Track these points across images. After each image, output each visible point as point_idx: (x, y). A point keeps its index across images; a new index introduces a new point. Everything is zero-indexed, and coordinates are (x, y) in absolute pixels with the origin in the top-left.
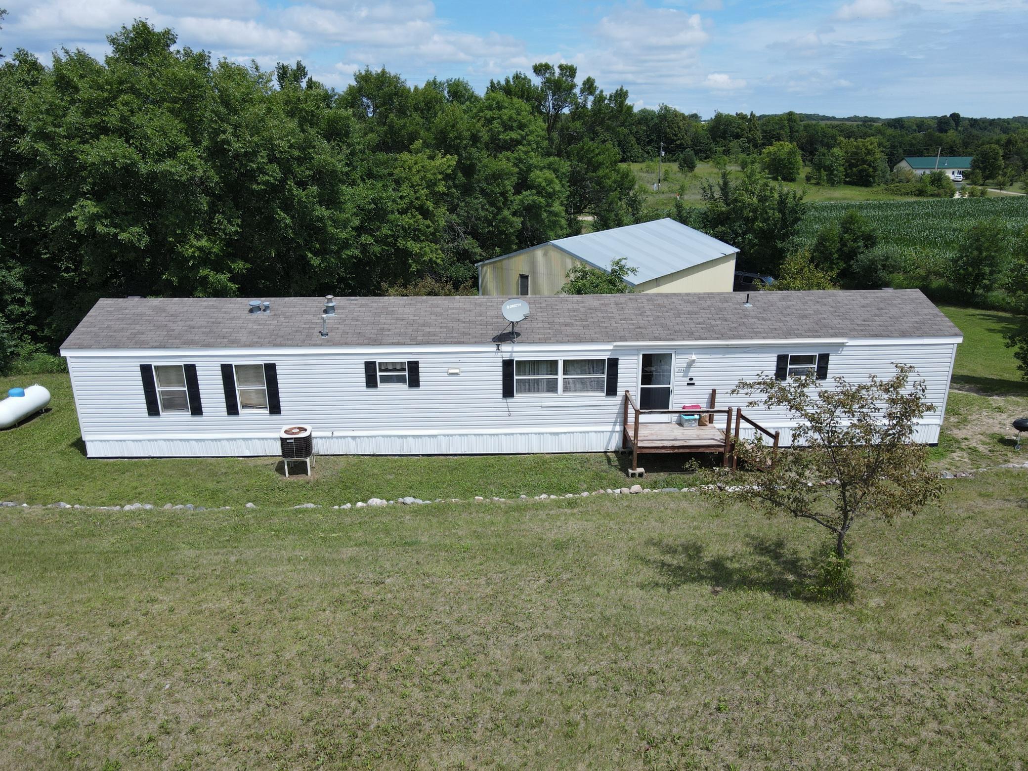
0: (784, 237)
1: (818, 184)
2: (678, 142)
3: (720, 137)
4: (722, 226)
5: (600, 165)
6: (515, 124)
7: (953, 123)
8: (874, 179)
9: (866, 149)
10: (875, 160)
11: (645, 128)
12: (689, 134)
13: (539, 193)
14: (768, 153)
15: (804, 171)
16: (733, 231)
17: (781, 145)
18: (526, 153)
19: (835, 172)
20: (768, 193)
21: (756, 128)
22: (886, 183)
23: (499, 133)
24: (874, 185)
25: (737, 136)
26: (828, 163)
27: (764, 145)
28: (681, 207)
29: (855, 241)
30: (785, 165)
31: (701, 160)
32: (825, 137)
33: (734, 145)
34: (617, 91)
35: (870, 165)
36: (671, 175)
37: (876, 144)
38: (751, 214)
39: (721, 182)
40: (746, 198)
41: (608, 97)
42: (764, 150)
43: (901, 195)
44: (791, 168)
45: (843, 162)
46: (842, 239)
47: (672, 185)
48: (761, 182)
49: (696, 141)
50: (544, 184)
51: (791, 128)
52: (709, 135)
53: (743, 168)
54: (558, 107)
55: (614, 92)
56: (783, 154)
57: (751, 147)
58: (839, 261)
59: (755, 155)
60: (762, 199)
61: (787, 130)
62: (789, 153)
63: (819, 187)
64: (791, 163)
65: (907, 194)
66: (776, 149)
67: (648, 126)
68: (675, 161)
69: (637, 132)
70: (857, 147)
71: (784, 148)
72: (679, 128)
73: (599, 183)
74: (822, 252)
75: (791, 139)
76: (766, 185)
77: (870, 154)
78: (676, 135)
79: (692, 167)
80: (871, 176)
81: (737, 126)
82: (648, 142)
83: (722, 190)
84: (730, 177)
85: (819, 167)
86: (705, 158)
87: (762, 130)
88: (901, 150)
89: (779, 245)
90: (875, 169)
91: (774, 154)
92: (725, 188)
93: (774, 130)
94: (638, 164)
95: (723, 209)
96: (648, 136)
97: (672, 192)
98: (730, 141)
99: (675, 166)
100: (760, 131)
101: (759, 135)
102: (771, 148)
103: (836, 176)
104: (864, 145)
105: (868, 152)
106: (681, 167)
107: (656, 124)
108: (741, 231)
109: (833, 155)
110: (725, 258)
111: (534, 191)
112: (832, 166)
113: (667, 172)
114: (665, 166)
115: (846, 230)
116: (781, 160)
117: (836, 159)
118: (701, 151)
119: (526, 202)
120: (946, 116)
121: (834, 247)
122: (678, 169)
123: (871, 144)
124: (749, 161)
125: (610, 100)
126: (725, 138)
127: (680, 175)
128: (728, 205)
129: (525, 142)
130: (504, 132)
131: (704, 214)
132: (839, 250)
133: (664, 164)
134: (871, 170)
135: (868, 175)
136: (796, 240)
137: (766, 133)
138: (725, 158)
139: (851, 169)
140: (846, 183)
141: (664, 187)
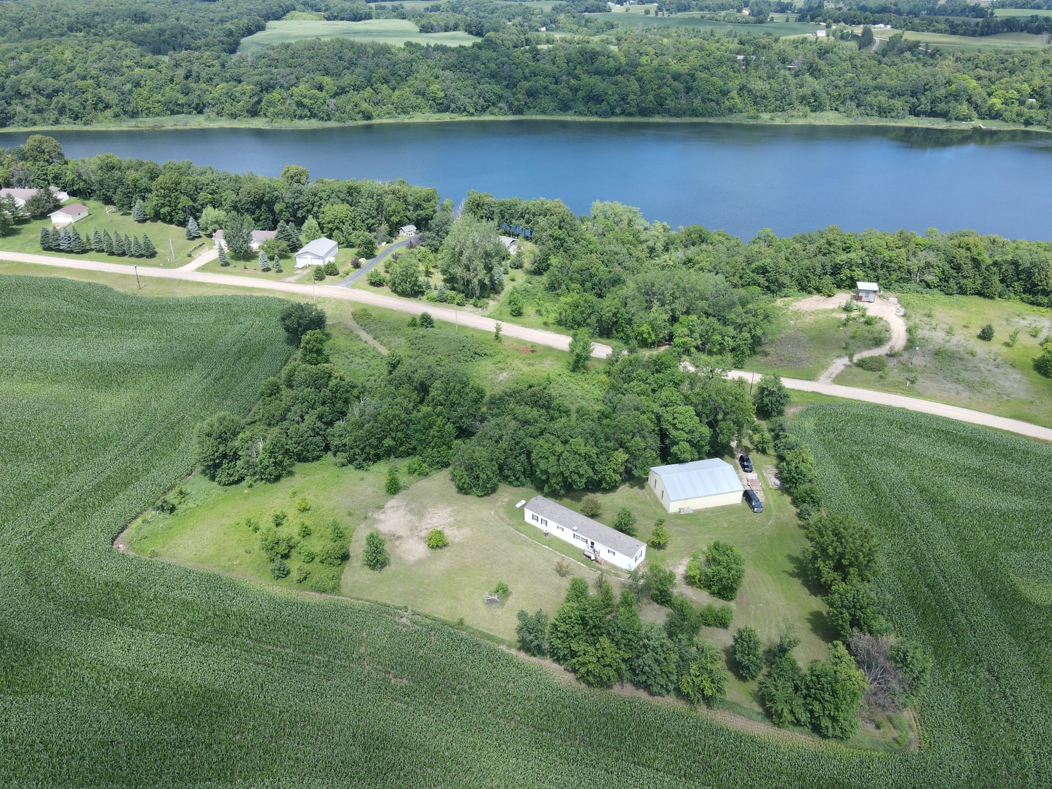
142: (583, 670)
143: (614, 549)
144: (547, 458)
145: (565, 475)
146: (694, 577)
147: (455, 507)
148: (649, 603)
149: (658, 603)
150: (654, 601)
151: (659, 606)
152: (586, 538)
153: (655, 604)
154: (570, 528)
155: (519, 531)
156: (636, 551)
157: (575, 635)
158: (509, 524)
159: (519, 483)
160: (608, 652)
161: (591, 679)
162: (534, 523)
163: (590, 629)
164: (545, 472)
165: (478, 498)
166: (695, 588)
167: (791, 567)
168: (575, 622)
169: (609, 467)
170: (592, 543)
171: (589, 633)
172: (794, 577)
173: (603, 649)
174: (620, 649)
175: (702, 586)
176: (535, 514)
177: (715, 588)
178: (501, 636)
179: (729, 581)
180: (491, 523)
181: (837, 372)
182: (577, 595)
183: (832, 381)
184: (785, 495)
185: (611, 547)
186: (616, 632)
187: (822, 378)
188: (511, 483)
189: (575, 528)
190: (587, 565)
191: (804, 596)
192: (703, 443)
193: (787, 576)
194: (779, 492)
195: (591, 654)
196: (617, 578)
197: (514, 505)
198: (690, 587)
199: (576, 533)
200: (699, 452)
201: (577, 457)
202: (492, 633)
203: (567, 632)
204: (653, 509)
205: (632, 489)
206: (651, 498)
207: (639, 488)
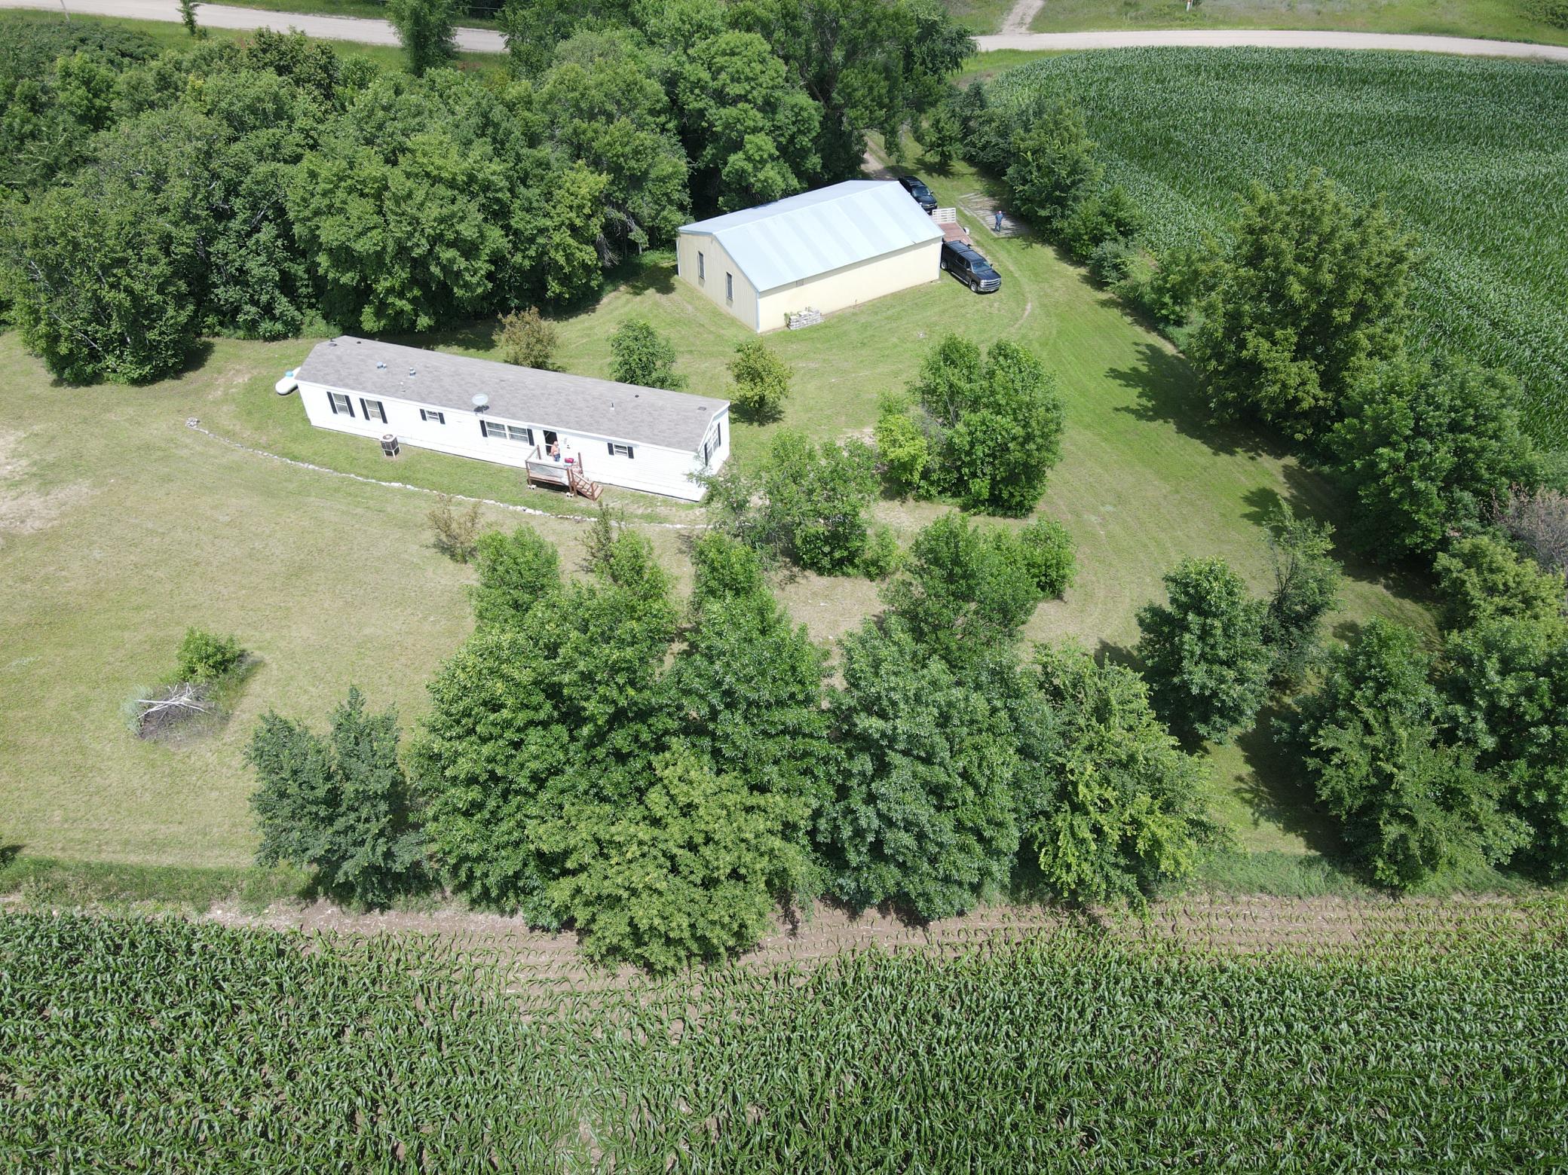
142: (612, 926)
143: (626, 435)
144: (341, 211)
145: (417, 253)
146: (907, 466)
147: (37, 428)
148: (792, 579)
149: (821, 571)
150: (804, 567)
151: (825, 580)
152: (525, 425)
153: (811, 574)
154: (462, 404)
155: (294, 458)
156: (703, 425)
157: (535, 777)
158: (256, 446)
159: (279, 326)
160: (709, 819)
161: (655, 951)
162: (341, 423)
163: (600, 736)
164: (344, 257)
165: (136, 389)
166: (911, 503)
167: (1131, 396)
168: (522, 718)
169: (557, 220)
170: (550, 437)
171: (600, 752)
172: (1151, 419)
173: (688, 810)
174: (762, 789)
175: (933, 491)
176: (334, 390)
177: (980, 486)
178: (213, 861)
179: (1032, 446)
180: (185, 453)
181: (1033, 12)
182: (516, 605)
183: (1029, 29)
184: (1037, 246)
185: (614, 433)
186: (725, 715)
187: (1006, 27)
188: (251, 330)
189: (480, 400)
190: (548, 509)
191: (1202, 461)
192: (805, 141)
193: (1132, 417)
194: (1018, 242)
195: (633, 850)
196: (656, 528)
197: (270, 388)
198: (897, 503)
199: (487, 418)
200: (799, 174)
201: (441, 190)
202: (168, 860)
203: (493, 776)
204: (711, 332)
205: (639, 298)
206: (696, 309)
207: (659, 291)
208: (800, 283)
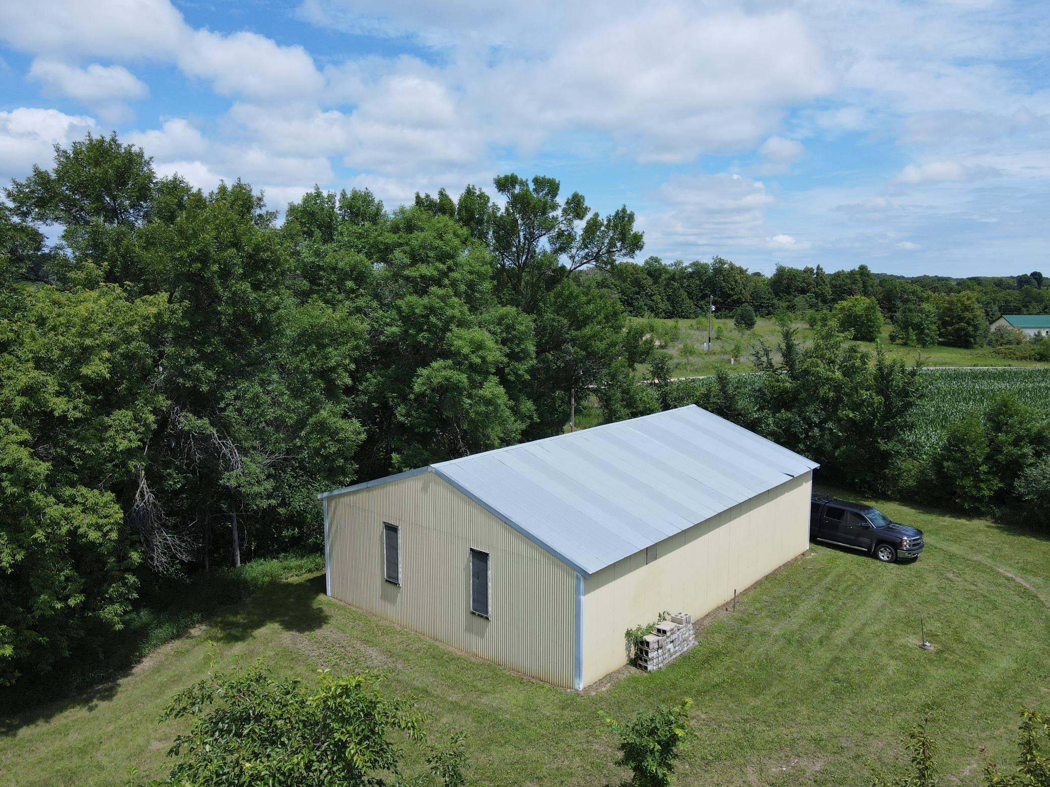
0: (889, 433)
1: (905, 344)
2: (735, 297)
3: (783, 291)
4: (787, 410)
5: (587, 320)
6: (432, 254)
7: (1034, 282)
8: (975, 340)
9: (963, 304)
10: (975, 317)
11: (698, 282)
12: (747, 288)
13: (458, 365)
14: (840, 309)
15: (886, 330)
16: (804, 419)
17: (856, 299)
18: (443, 298)
19: (927, 331)
20: (858, 363)
21: (824, 282)
22: (990, 343)
23: (404, 267)
24: (975, 346)
25: (803, 291)
26: (916, 320)
27: (834, 301)
28: (726, 379)
29: (1016, 443)
30: (862, 323)
31: (762, 316)
32: (905, 292)
33: (799, 300)
34: (617, 213)
35: (969, 324)
36: (725, 334)
37: (974, 299)
38: (831, 394)
39: (783, 346)
40: (822, 369)
41: (605, 223)
42: (836, 305)
43: (1017, 359)
44: (870, 326)
45: (935, 319)
46: (992, 441)
47: (726, 344)
48: (846, 345)
49: (755, 295)
50: (466, 350)
51: (864, 283)
52: (770, 290)
53: (812, 326)
54: (531, 238)
55: (613, 214)
56: (859, 310)
57: (820, 304)
58: (991, 477)
59: (825, 311)
60: (849, 372)
61: (861, 285)
62: (867, 309)
63: (909, 348)
64: (870, 320)
65: (1024, 358)
66: (851, 304)
67: (701, 280)
68: (732, 317)
69: (688, 286)
70: (951, 303)
71: (860, 303)
72: (736, 281)
73: (585, 347)
74: (959, 461)
75: (866, 293)
76: (853, 350)
77: (968, 311)
78: (733, 290)
79: (750, 324)
80: (971, 336)
81: (802, 280)
82: (701, 297)
83: (784, 356)
84: (796, 340)
85: (906, 325)
86: (767, 314)
87: (831, 284)
88: (996, 308)
89: (883, 447)
90: (976, 328)
91: (848, 310)
92: (789, 352)
93: (845, 285)
94: (688, 320)
95: (787, 384)
96: (701, 291)
97: (725, 353)
98: (795, 296)
99: (731, 323)
100: (829, 286)
101: (828, 291)
102: (844, 303)
103: (928, 335)
104: (959, 300)
105: (965, 308)
106: (738, 323)
107: (710, 278)
108: (817, 420)
109: (921, 311)
110: (794, 482)
111: (450, 362)
112: (922, 324)
113: (719, 330)
114: (717, 323)
115: (998, 427)
116: (856, 316)
117: (927, 316)
118: (762, 307)
119: (435, 381)
120: (1026, 275)
121: (980, 453)
122: (734, 327)
123: (968, 299)
124: (818, 317)
125: (608, 226)
126: (789, 293)
127: (736, 334)
128: (794, 377)
129: (446, 282)
130: (412, 265)
131: (759, 390)
132: (989, 458)
133: (719, 321)
134: (970, 329)
135: (968, 335)
136: (909, 437)
137: (835, 287)
138: (790, 314)
139: (945, 327)
140: (940, 344)
141: (716, 346)
204: (455, 707)
205: (239, 648)
206: (390, 653)
207: (289, 626)
208: (650, 554)
